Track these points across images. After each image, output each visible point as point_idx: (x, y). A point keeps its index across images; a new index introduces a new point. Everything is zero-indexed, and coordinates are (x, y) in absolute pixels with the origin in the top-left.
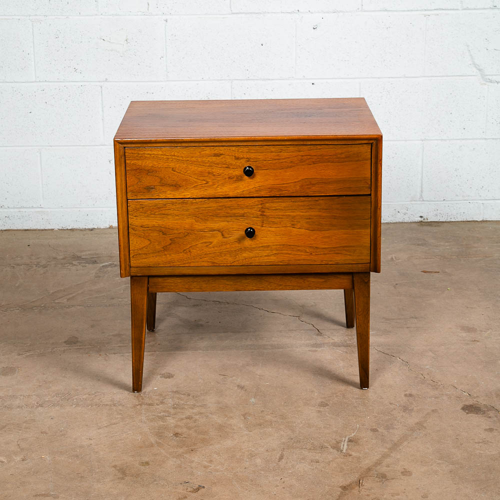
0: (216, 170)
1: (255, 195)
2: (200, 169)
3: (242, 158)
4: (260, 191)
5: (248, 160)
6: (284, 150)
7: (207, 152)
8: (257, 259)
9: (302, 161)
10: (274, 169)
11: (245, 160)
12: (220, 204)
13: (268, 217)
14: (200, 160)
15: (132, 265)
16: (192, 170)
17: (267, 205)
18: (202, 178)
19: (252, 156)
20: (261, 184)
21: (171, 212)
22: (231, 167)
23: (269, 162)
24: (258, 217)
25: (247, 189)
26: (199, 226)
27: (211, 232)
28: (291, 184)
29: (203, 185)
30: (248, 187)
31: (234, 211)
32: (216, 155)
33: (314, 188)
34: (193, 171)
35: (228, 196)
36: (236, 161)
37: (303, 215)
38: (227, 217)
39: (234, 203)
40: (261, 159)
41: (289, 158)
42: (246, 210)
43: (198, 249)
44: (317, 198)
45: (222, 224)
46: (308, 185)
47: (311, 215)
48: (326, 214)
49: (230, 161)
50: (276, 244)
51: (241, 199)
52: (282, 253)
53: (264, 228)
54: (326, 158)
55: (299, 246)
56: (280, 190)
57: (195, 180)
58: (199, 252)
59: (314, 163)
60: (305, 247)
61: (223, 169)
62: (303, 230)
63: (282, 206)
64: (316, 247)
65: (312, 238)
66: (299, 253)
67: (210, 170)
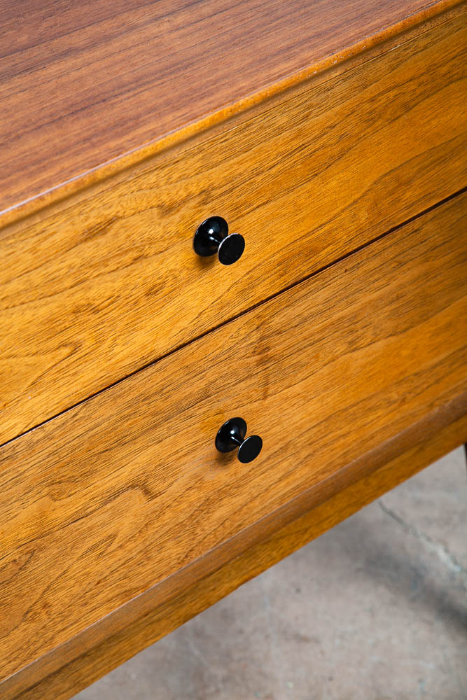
0: (99, 290)
2: (42, 311)
3: (184, 201)
4: (251, 286)
5: (206, 196)
8: (257, 502)
9: (371, 119)
10: (290, 190)
11: (193, 203)
12: (129, 398)
13: (278, 359)
14: (36, 277)
16: (15, 329)
17: (277, 320)
18: (55, 342)
19: (217, 175)
22: (153, 251)
23: (274, 170)
24: (250, 376)
25: (210, 300)
27: (109, 506)
28: (343, 215)
29: (65, 364)
30: (212, 292)
31: (175, 397)
32: (93, 233)
33: (408, 194)
36: (164, 221)
37: (381, 298)
38: (155, 427)
40: (246, 175)
41: (333, 127)
42: (211, 375)
43: (72, 582)
44: (416, 224)
45: (142, 459)
46: (391, 193)
47: (401, 286)
48: (443, 260)
49: (146, 227)
50: (308, 426)
51: (194, 344)
52: (325, 445)
53: (270, 399)
54: (444, 70)
55: (370, 398)
56: (314, 251)
57: (30, 360)
58: (76, 590)
59: (407, 108)
60: (386, 390)
61: (124, 272)
62: (380, 345)
63: (320, 300)
64: (416, 374)
65: (405, 353)
66: (371, 418)
67: (79, 297)
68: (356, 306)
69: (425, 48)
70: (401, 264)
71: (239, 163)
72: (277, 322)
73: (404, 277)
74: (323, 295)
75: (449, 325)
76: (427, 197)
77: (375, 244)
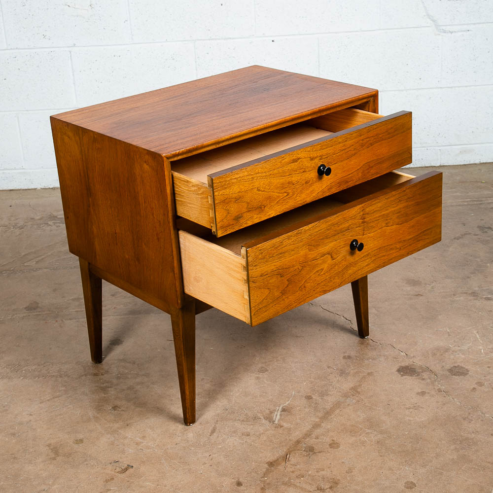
7: (286, 160)
11: (318, 158)
24: (360, 226)
32: (294, 161)
36: (311, 162)
41: (353, 145)
49: (307, 163)
68: (388, 211)
73: (401, 206)
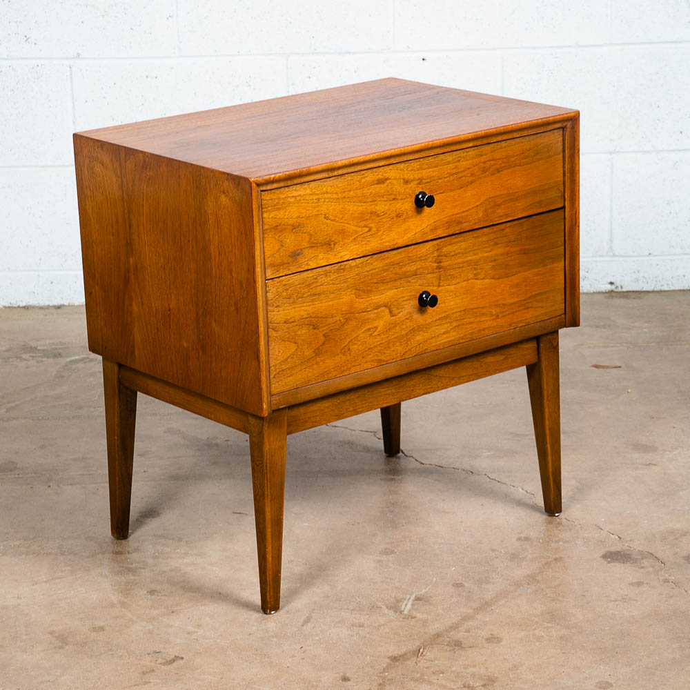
0: (381, 207)
1: (429, 238)
2: (360, 208)
3: (412, 180)
4: (435, 229)
5: (420, 181)
6: (464, 157)
7: (368, 179)
8: (434, 340)
9: (484, 170)
10: (452, 190)
11: (415, 182)
12: (387, 262)
13: (445, 269)
14: (359, 192)
15: (274, 391)
16: (350, 212)
18: (363, 224)
19: (425, 174)
20: (436, 218)
21: (324, 288)
22: (399, 198)
23: (446, 179)
24: (433, 273)
25: (420, 229)
26: (361, 303)
27: (376, 311)
28: (473, 210)
29: (365, 235)
30: (420, 226)
31: (404, 269)
32: (380, 181)
33: (499, 211)
34: (352, 214)
35: (396, 246)
36: (405, 186)
37: (488, 257)
38: (395, 280)
39: (404, 255)
40: (436, 178)
41: (469, 169)
42: (419, 265)
43: (360, 343)
44: (503, 226)
45: (390, 293)
46: (492, 208)
47: (496, 255)
48: (515, 249)
49: (398, 187)
50: (456, 310)
51: (412, 247)
52: (463, 324)
53: (441, 288)
54: (513, 159)
55: (483, 308)
56: (460, 223)
57: (355, 228)
58: (360, 348)
59: (498, 171)
60: (490, 307)
61: (389, 203)
62: (487, 281)
63: (462, 247)
64: (503, 305)
65: (498, 291)
66: (483, 319)
67: (372, 208)
68: (477, 257)
69: (505, 147)
70: (496, 244)
71: (433, 171)
72: (445, 249)
73: (500, 250)
74: (464, 245)
75: (517, 285)
76: (507, 215)
77: (485, 229)
